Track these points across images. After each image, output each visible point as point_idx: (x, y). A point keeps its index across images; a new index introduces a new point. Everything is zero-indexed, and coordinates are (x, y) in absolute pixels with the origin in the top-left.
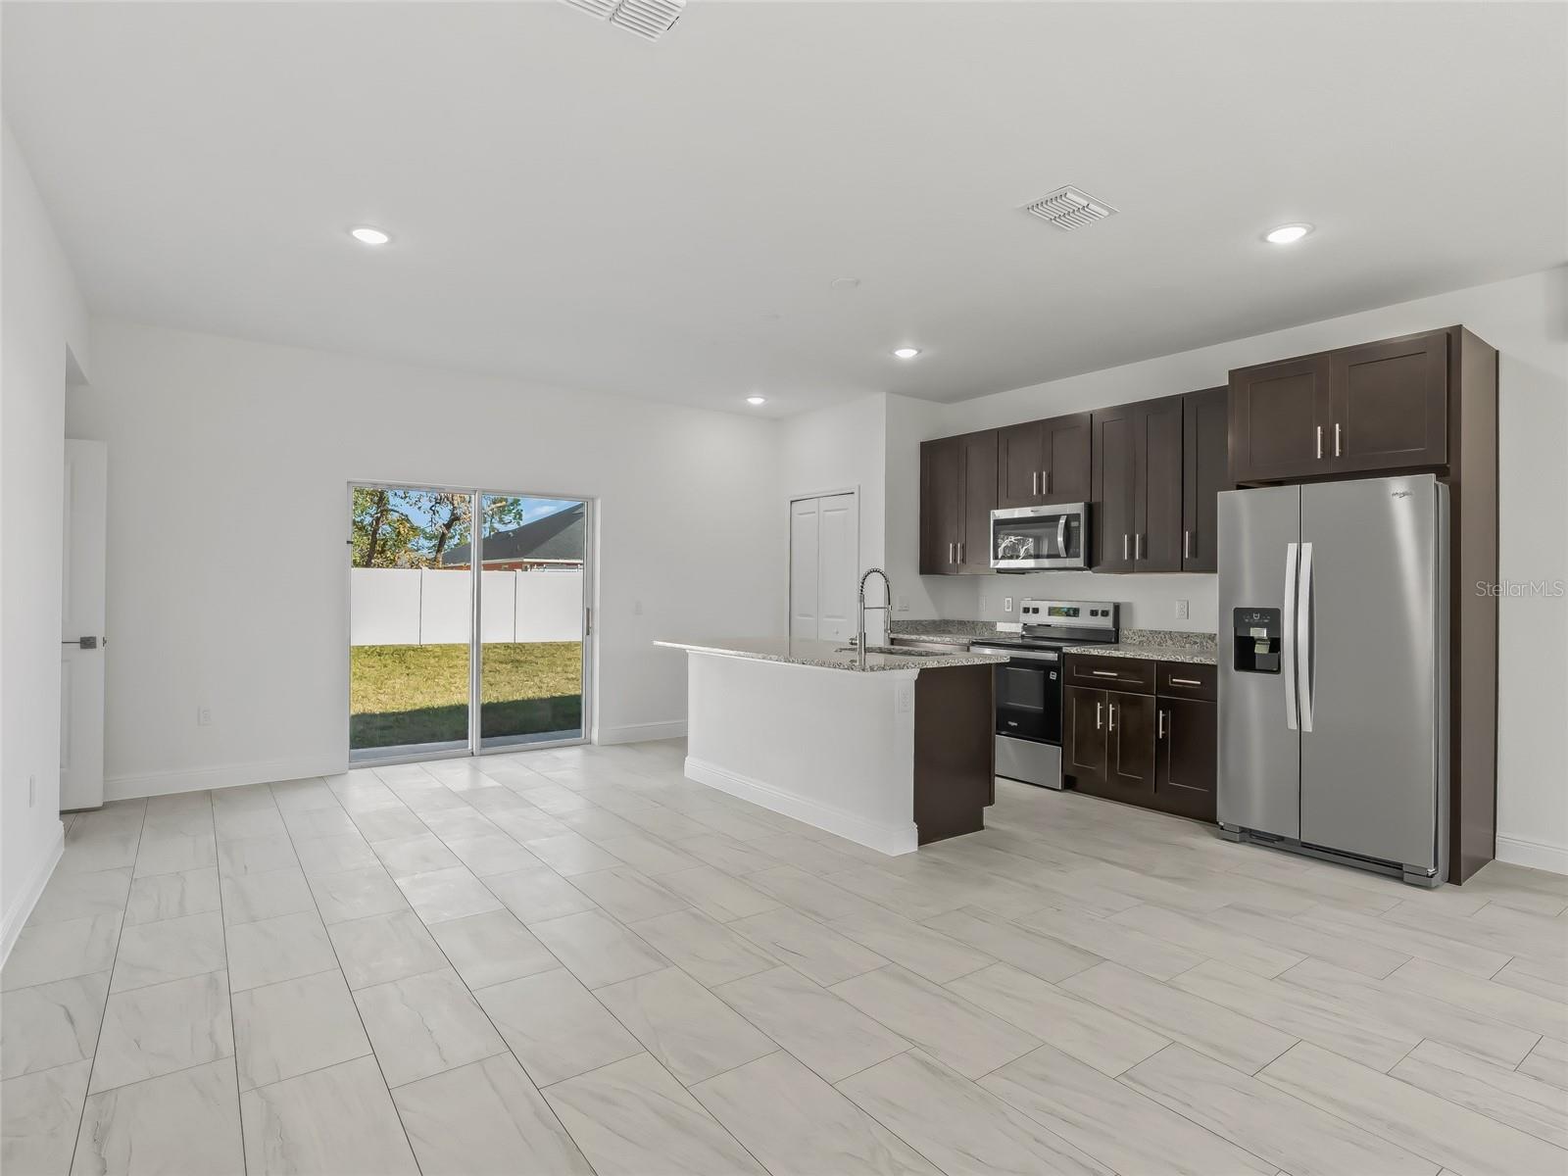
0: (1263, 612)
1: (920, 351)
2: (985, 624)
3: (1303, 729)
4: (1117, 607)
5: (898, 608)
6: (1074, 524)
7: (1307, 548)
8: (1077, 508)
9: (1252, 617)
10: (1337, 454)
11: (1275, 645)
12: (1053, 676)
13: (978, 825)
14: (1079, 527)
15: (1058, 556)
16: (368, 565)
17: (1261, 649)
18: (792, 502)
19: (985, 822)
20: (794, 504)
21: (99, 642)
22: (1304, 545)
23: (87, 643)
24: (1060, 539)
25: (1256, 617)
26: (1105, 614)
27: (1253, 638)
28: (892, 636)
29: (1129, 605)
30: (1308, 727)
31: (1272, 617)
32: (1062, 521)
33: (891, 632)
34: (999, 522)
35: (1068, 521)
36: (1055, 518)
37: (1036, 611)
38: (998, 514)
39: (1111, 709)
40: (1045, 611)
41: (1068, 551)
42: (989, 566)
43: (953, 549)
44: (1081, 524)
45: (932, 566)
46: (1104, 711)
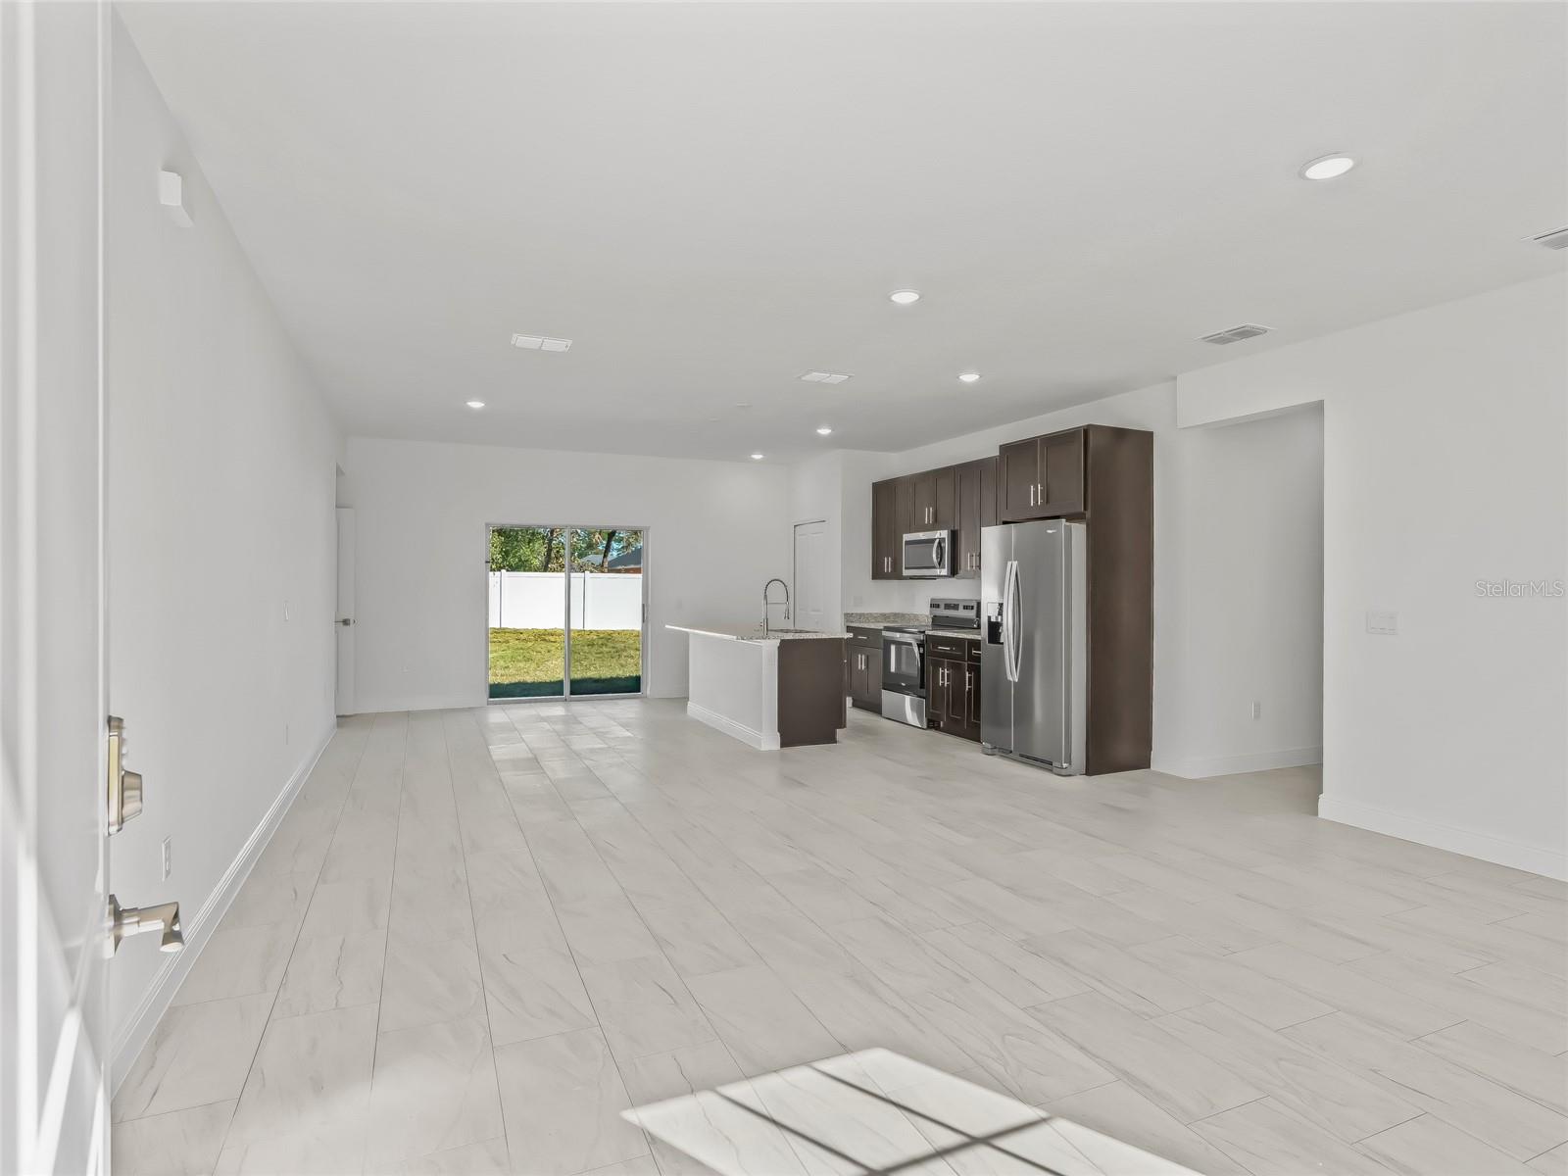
1: (833, 430)
3: (1014, 680)
4: (978, 604)
6: (943, 545)
7: (1015, 564)
8: (944, 534)
13: (832, 739)
15: (934, 567)
16: (545, 570)
18: (795, 526)
19: (838, 737)
20: (796, 528)
21: (352, 622)
22: (1014, 562)
23: (346, 622)
24: (934, 556)
26: (971, 608)
28: (847, 624)
30: (1016, 678)
32: (937, 542)
33: (847, 621)
34: (907, 543)
35: (939, 543)
36: (933, 541)
37: (938, 606)
38: (907, 537)
39: (946, 672)
40: (942, 606)
41: (939, 564)
42: (904, 574)
43: (887, 562)
44: (946, 546)
45: (878, 574)
46: (943, 674)
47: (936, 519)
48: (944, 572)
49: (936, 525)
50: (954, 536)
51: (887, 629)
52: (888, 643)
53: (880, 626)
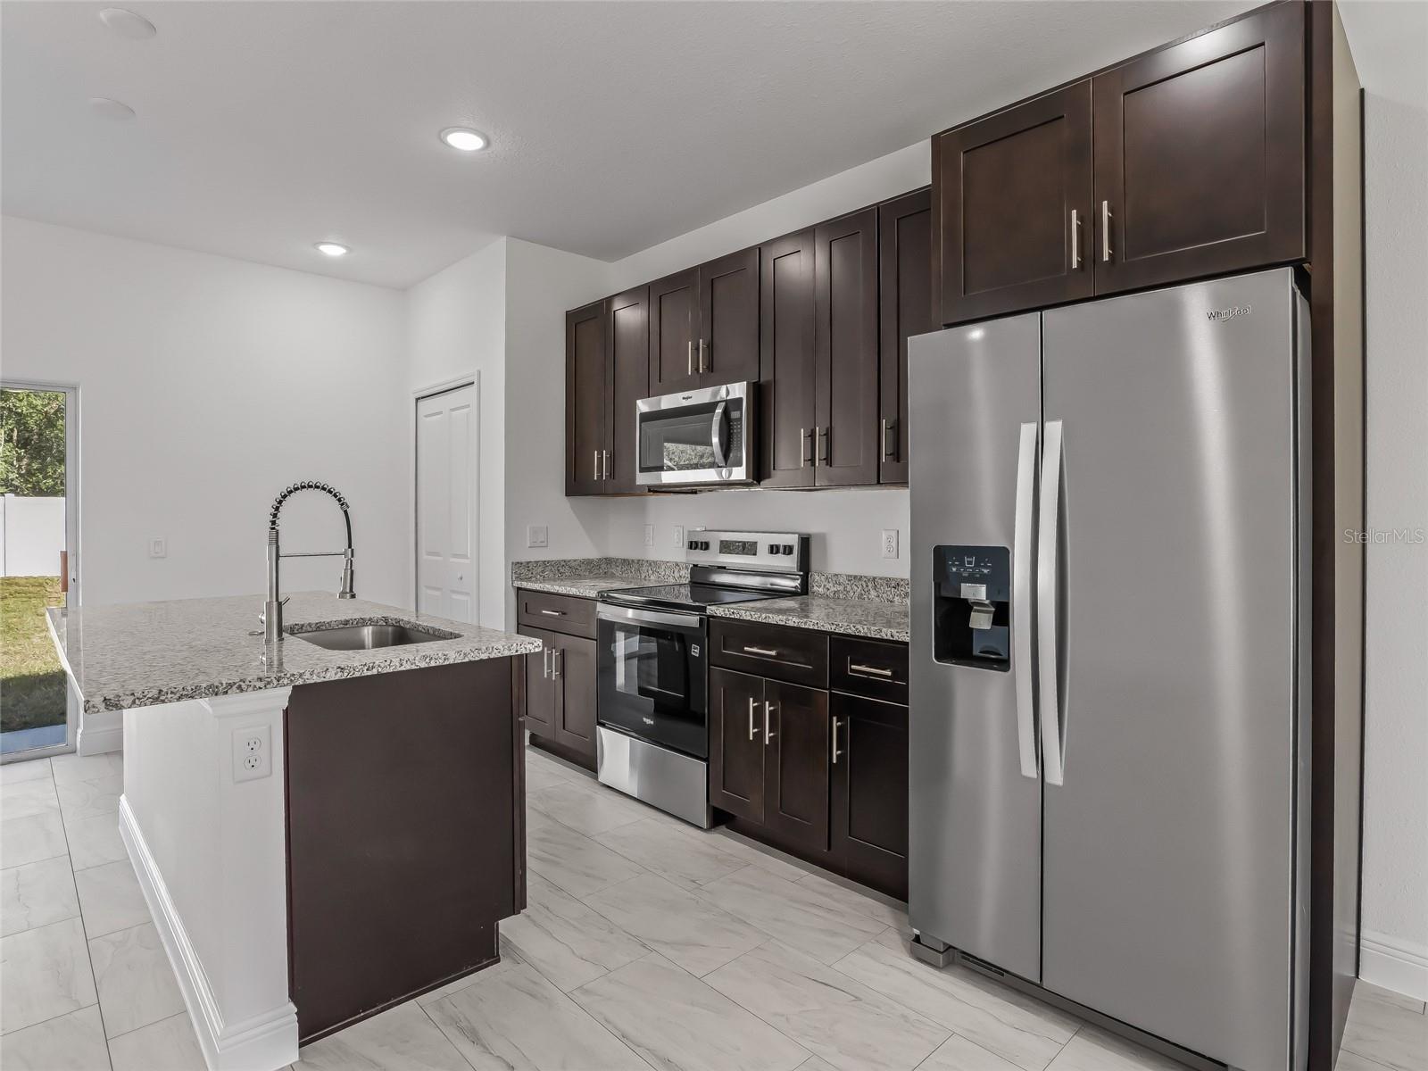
0: (983, 553)
2: (651, 564)
3: (1047, 780)
4: (805, 542)
5: (529, 545)
6: (735, 415)
7: (1054, 429)
8: (738, 390)
9: (962, 564)
10: (1106, 258)
11: (1002, 614)
12: (695, 651)
13: (488, 957)
14: (741, 419)
15: (713, 465)
17: (981, 621)
18: (417, 399)
20: (421, 403)
22: (1048, 425)
24: (716, 438)
25: (970, 562)
26: (788, 550)
27: (966, 600)
28: (518, 584)
29: (823, 537)
30: (1055, 776)
31: (995, 562)
32: (719, 411)
33: (519, 578)
34: (646, 417)
35: (726, 413)
36: (709, 408)
37: (706, 546)
38: (643, 406)
39: (768, 708)
40: (715, 546)
41: (726, 456)
42: (639, 482)
43: (598, 460)
44: (743, 416)
45: (578, 483)
46: (759, 712)
47: (710, 367)
48: (739, 473)
49: (712, 373)
50: (760, 396)
51: (605, 598)
52: (607, 631)
53: (587, 589)
